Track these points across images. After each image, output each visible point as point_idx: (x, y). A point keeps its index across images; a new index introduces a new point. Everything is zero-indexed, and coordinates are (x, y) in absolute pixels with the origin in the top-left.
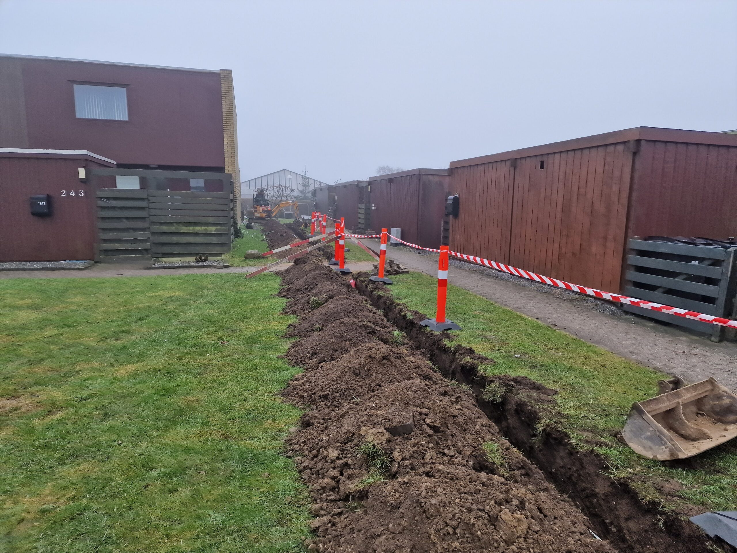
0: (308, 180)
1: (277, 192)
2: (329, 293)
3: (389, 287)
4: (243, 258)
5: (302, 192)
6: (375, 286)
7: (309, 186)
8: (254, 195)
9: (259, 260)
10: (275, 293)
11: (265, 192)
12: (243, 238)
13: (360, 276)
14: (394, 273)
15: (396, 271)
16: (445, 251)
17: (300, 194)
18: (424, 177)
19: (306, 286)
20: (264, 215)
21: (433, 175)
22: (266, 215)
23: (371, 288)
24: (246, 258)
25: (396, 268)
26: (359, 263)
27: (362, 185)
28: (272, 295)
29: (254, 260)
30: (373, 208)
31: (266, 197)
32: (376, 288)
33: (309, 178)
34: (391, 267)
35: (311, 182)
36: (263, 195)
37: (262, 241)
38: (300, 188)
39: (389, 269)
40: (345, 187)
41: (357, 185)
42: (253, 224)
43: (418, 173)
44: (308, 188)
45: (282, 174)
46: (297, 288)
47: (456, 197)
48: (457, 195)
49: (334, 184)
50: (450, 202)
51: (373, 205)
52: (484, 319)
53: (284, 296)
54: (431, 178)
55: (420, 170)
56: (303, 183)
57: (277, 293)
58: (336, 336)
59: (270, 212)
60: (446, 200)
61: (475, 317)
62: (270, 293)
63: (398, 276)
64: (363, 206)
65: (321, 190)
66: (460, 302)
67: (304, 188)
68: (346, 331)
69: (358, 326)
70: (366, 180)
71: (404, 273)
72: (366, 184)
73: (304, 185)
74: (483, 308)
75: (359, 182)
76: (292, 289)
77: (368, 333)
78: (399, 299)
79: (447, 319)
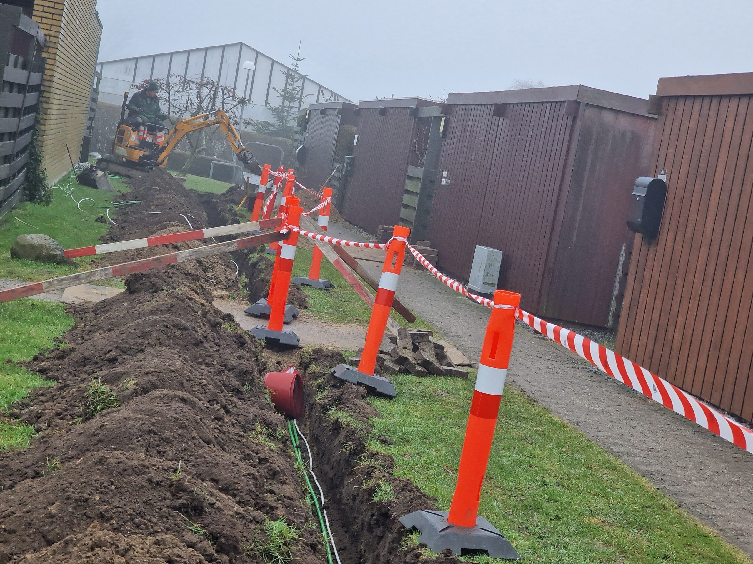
0: (300, 83)
1: (196, 101)
2: (150, 378)
3: (378, 404)
4: (8, 255)
5: (277, 112)
6: (337, 393)
7: (300, 100)
8: (126, 96)
9: (48, 267)
10: (23, 359)
11: (161, 94)
12: (47, 203)
13: (316, 360)
14: (419, 368)
15: (426, 364)
16: (507, 307)
17: (272, 120)
18: (589, 113)
19: (113, 354)
20: (137, 154)
21: (617, 112)
22: (144, 157)
23: (325, 397)
24: (15, 255)
25: (429, 355)
26: (337, 324)
27: (426, 112)
28: (9, 361)
29: (36, 265)
30: (444, 182)
31: (164, 108)
32: (339, 401)
33: (304, 78)
34: (415, 349)
35: (310, 89)
36: (156, 100)
37: (99, 220)
38: (276, 102)
39: (409, 355)
40: (383, 112)
41: (415, 112)
42: (100, 173)
43: (573, 98)
44: (296, 104)
45: (231, 55)
46: (86, 354)
47: (657, 183)
48: (663, 178)
49: (357, 103)
50: (640, 193)
51: (445, 174)
52: (609, 544)
53: (42, 371)
54: (608, 117)
55: (581, 89)
56: (285, 90)
57: (28, 359)
58: (68, 498)
59: (158, 150)
60: (632, 184)
61: (583, 534)
62: (8, 356)
63: (427, 381)
64: (418, 172)
65: (324, 112)
66: (566, 483)
67: (287, 103)
68: (103, 490)
69: (150, 481)
70: (439, 101)
71: (450, 374)
72: (436, 113)
73: (287, 96)
74: (626, 512)
75: (422, 103)
76: (74, 354)
77: (175, 508)
78: (384, 442)
79: (482, 522)
